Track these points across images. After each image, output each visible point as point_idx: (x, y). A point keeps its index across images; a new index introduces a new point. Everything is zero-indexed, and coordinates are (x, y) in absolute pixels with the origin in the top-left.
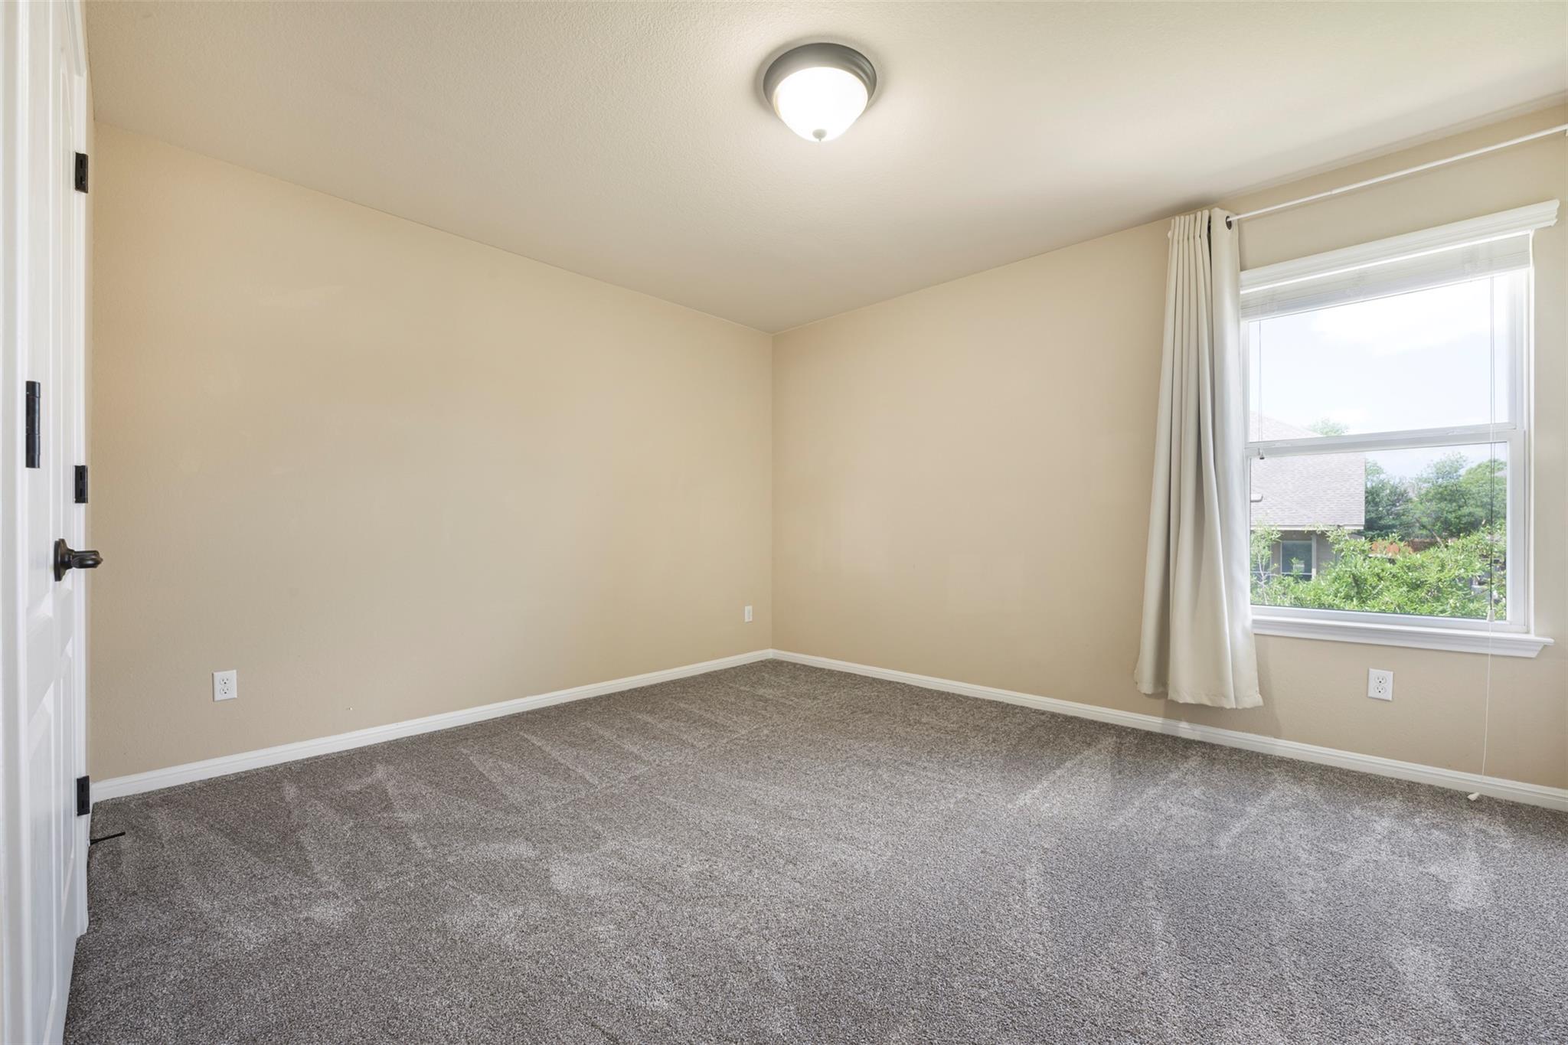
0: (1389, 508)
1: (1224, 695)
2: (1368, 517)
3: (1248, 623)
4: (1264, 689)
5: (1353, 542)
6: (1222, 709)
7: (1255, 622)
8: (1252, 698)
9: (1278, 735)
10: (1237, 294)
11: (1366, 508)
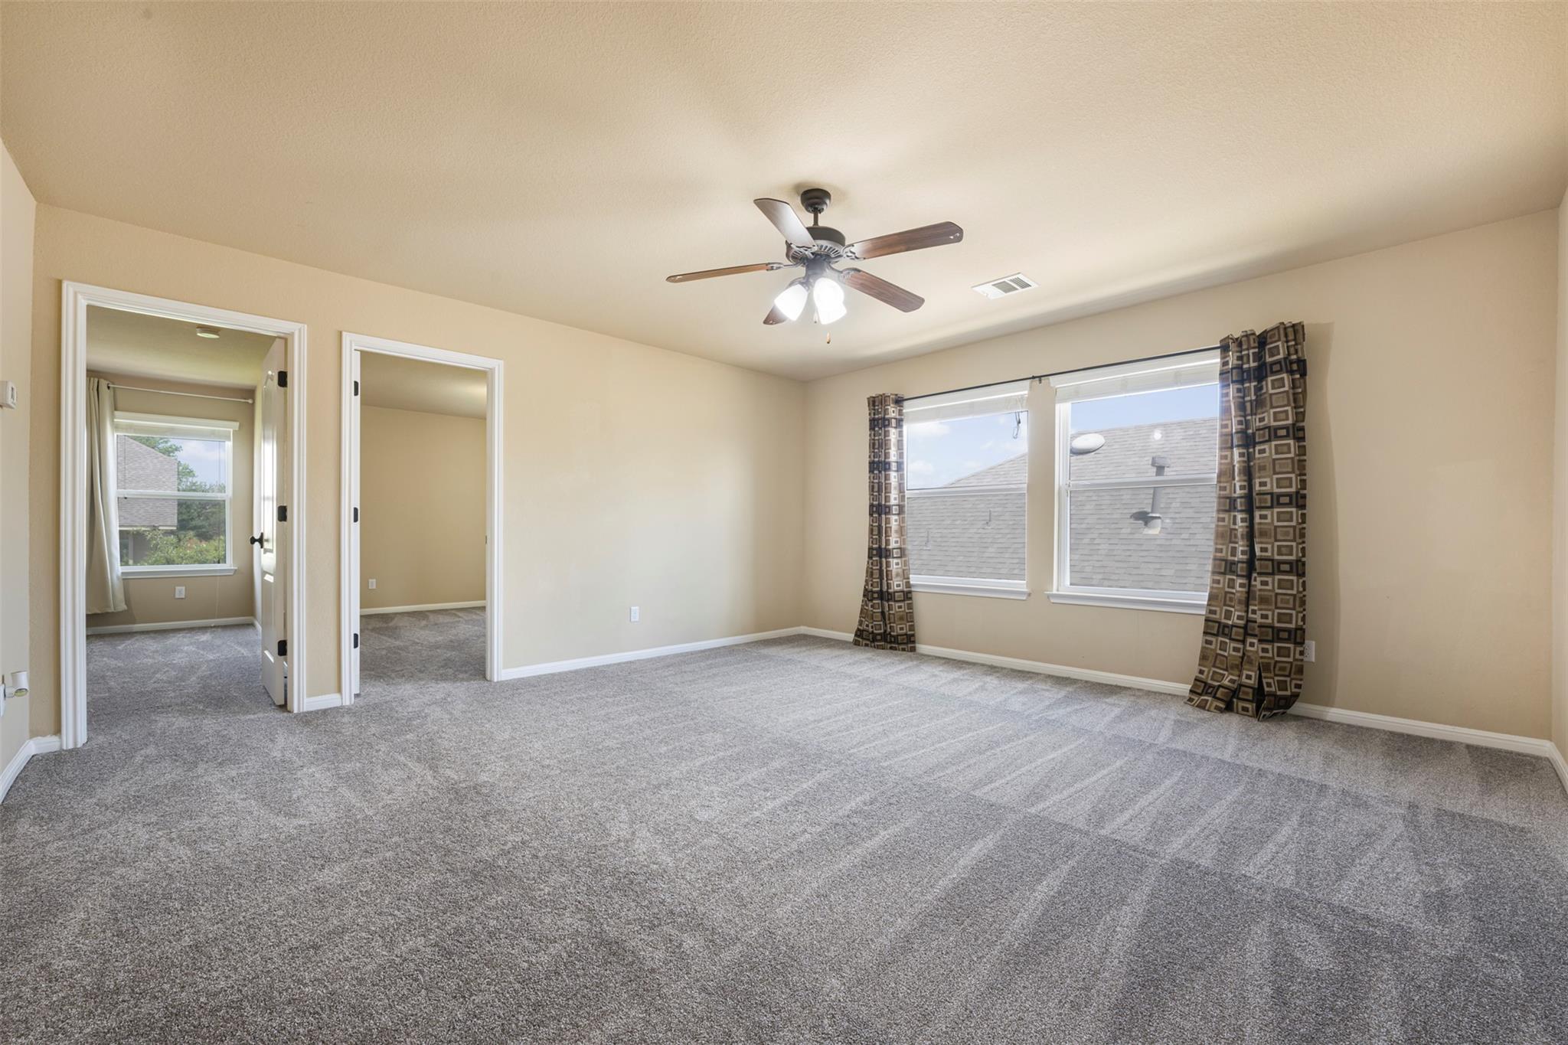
0: (199, 510)
1: (109, 607)
2: (180, 518)
3: (120, 574)
4: (127, 601)
5: (165, 538)
6: (108, 613)
7: (122, 573)
8: (123, 607)
9: (134, 623)
10: (113, 421)
11: (178, 510)
